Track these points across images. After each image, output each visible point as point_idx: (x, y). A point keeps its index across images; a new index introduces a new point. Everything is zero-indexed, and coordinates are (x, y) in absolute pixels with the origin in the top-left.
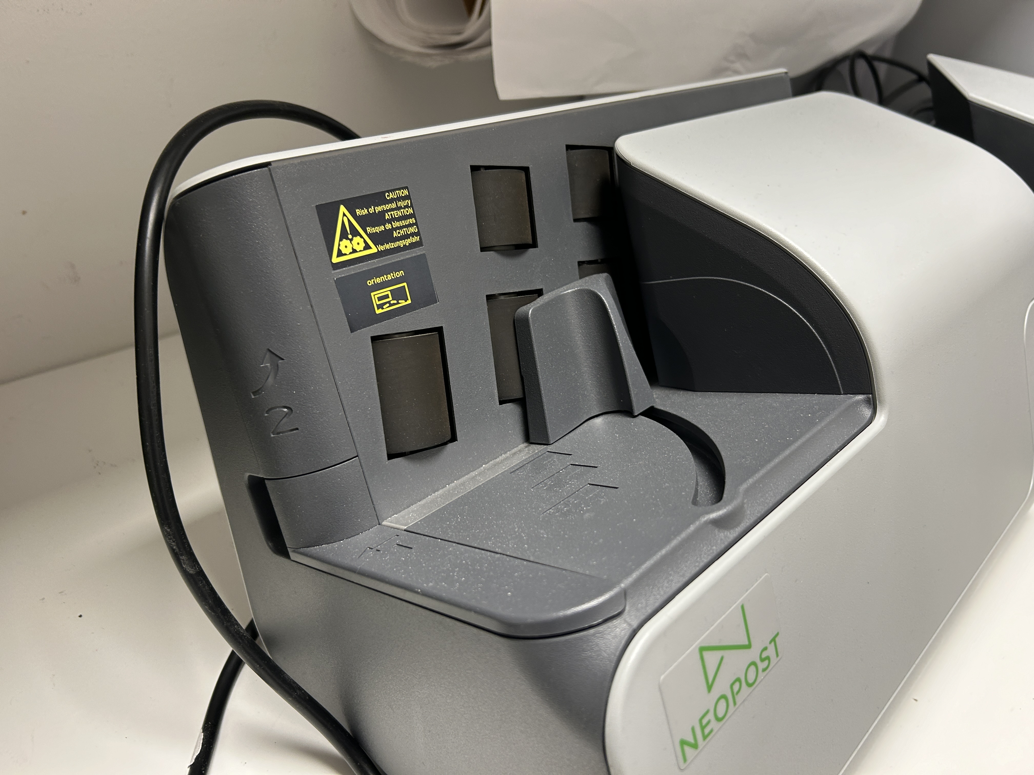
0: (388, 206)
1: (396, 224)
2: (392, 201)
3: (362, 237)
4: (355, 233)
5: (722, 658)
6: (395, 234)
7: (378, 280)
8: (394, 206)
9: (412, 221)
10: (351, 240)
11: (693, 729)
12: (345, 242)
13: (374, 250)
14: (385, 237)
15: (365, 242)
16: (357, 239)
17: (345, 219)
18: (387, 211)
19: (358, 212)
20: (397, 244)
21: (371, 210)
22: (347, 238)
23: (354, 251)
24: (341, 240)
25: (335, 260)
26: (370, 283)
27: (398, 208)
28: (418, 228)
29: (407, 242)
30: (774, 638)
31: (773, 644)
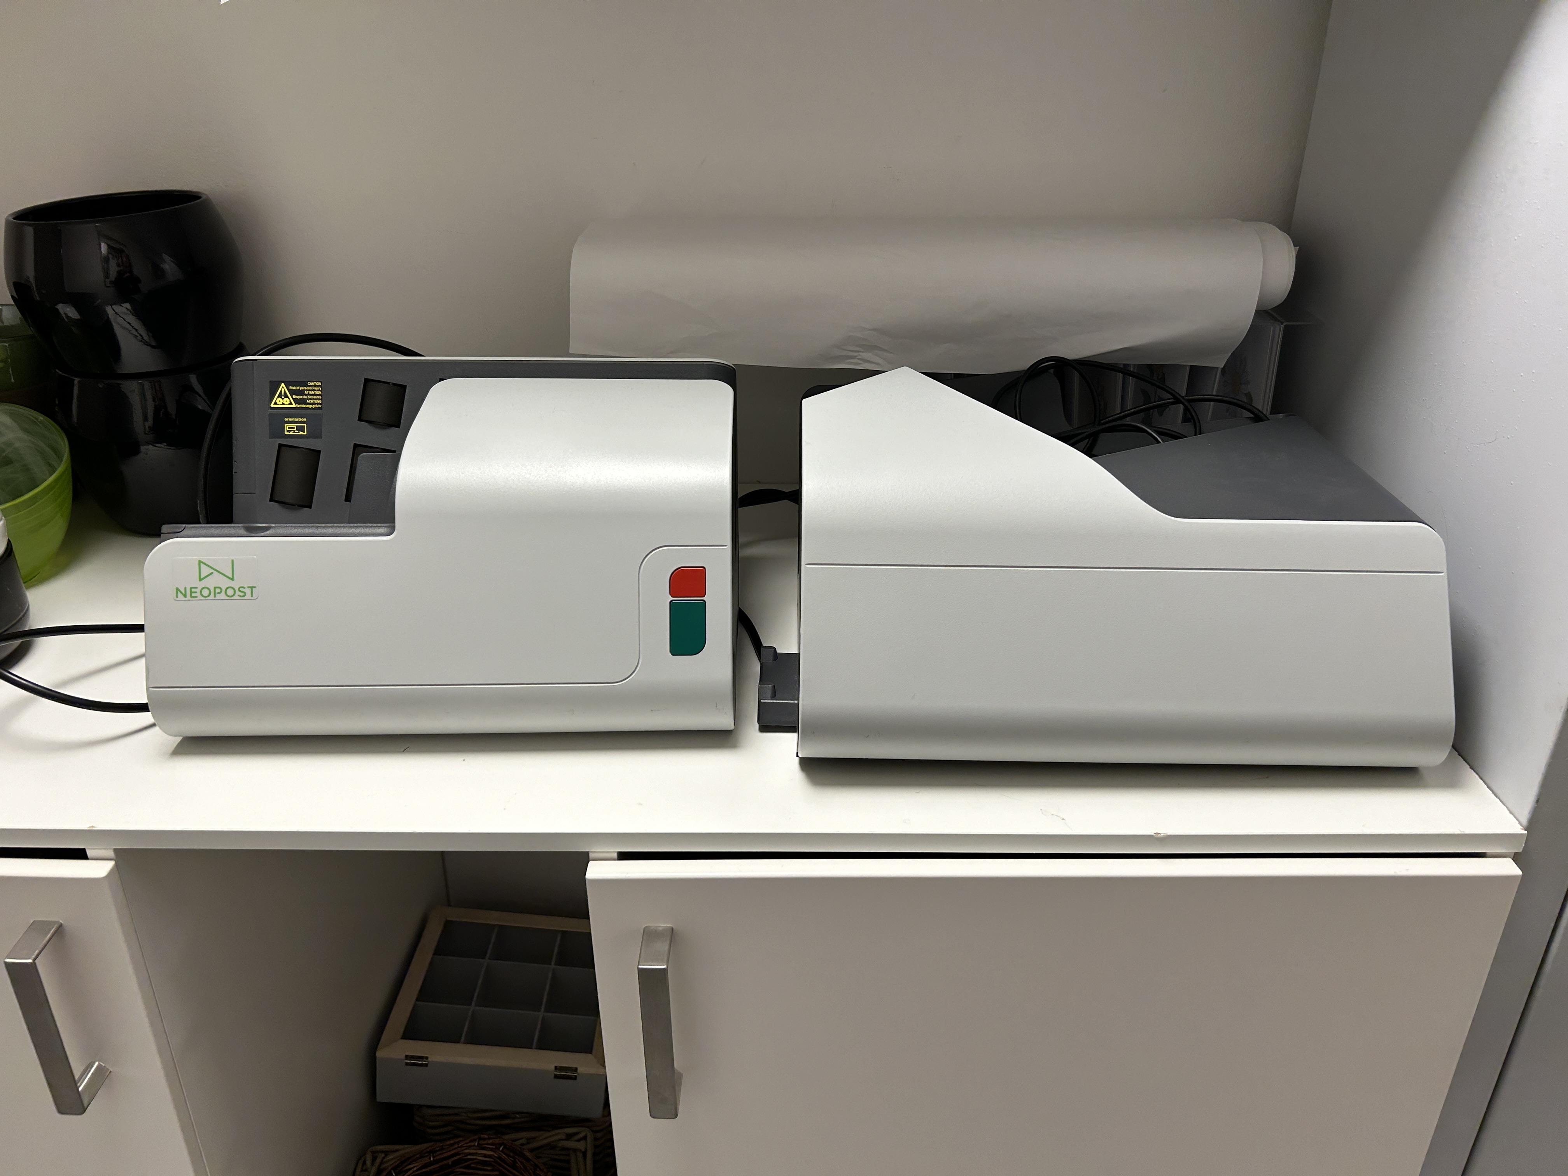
0: (308, 388)
1: (310, 397)
2: (311, 386)
3: (289, 399)
4: (286, 396)
5: (212, 573)
6: (308, 401)
7: (291, 420)
8: (311, 388)
9: (320, 397)
10: (283, 399)
11: (185, 588)
12: (280, 399)
13: (294, 406)
14: (303, 402)
15: (290, 401)
16: (287, 399)
17: (283, 389)
18: (307, 390)
19: (290, 387)
20: (308, 406)
21: (298, 388)
22: (281, 398)
23: (283, 404)
24: (278, 397)
25: (272, 405)
26: (286, 419)
27: (313, 390)
28: (322, 401)
29: (314, 406)
30: (252, 588)
31: (250, 589)
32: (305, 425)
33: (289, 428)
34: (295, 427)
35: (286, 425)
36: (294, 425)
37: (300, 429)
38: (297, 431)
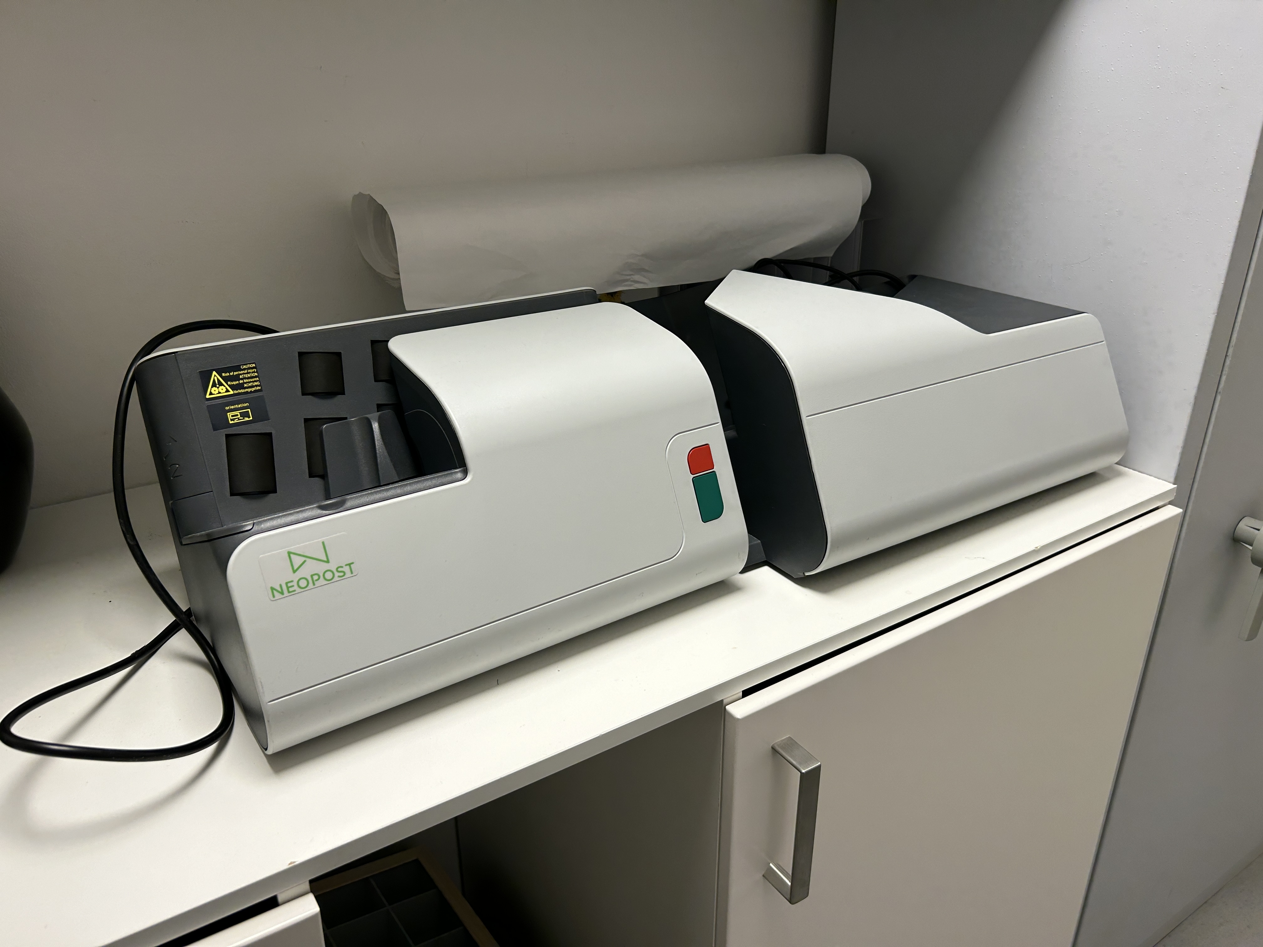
0: (242, 372)
1: (247, 381)
2: (244, 369)
3: (224, 386)
4: (221, 384)
5: (305, 561)
6: (245, 385)
7: (232, 407)
8: (246, 371)
9: (258, 379)
10: (218, 388)
11: (281, 586)
12: (214, 388)
13: (232, 392)
14: (241, 386)
15: (226, 388)
16: (222, 387)
17: (216, 378)
18: (241, 374)
19: (223, 374)
20: (246, 390)
21: (231, 374)
22: (216, 387)
23: (219, 393)
24: (212, 387)
25: (208, 396)
26: (227, 408)
27: (248, 373)
28: (260, 382)
29: (253, 389)
30: (349, 565)
31: (348, 567)
32: (249, 410)
33: (232, 416)
34: (239, 414)
35: (228, 414)
36: (237, 413)
37: (245, 415)
38: (242, 418)
